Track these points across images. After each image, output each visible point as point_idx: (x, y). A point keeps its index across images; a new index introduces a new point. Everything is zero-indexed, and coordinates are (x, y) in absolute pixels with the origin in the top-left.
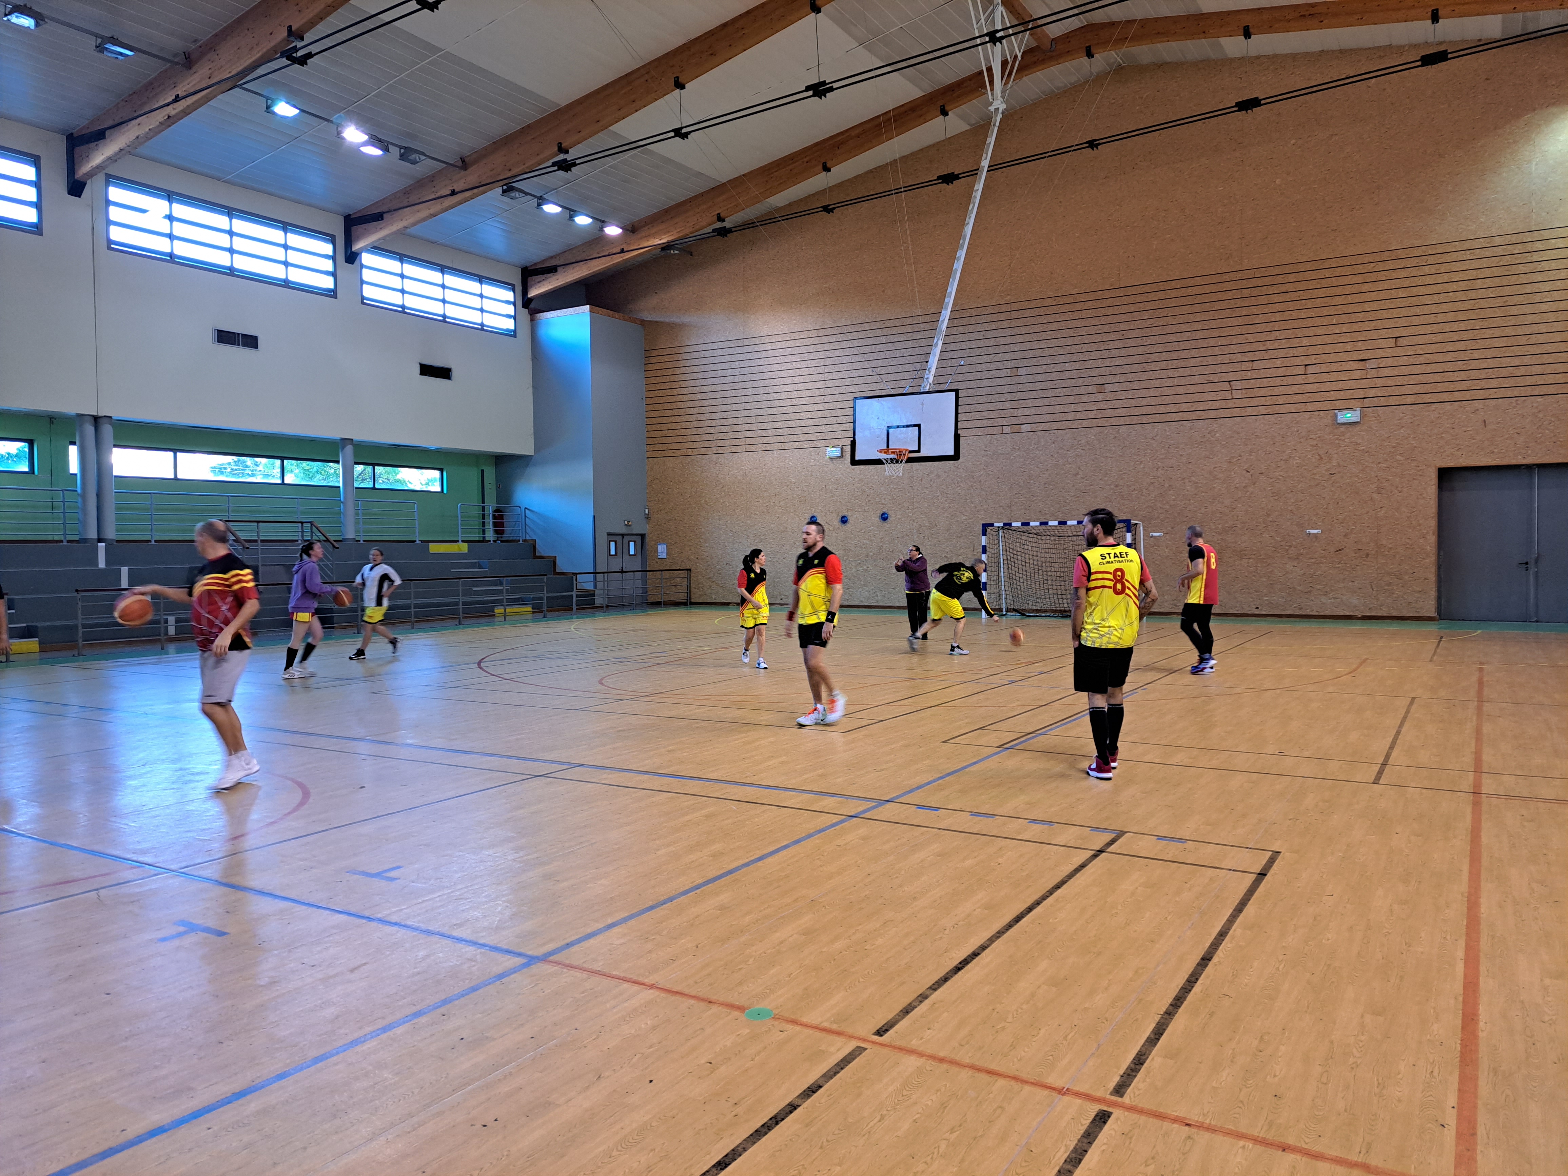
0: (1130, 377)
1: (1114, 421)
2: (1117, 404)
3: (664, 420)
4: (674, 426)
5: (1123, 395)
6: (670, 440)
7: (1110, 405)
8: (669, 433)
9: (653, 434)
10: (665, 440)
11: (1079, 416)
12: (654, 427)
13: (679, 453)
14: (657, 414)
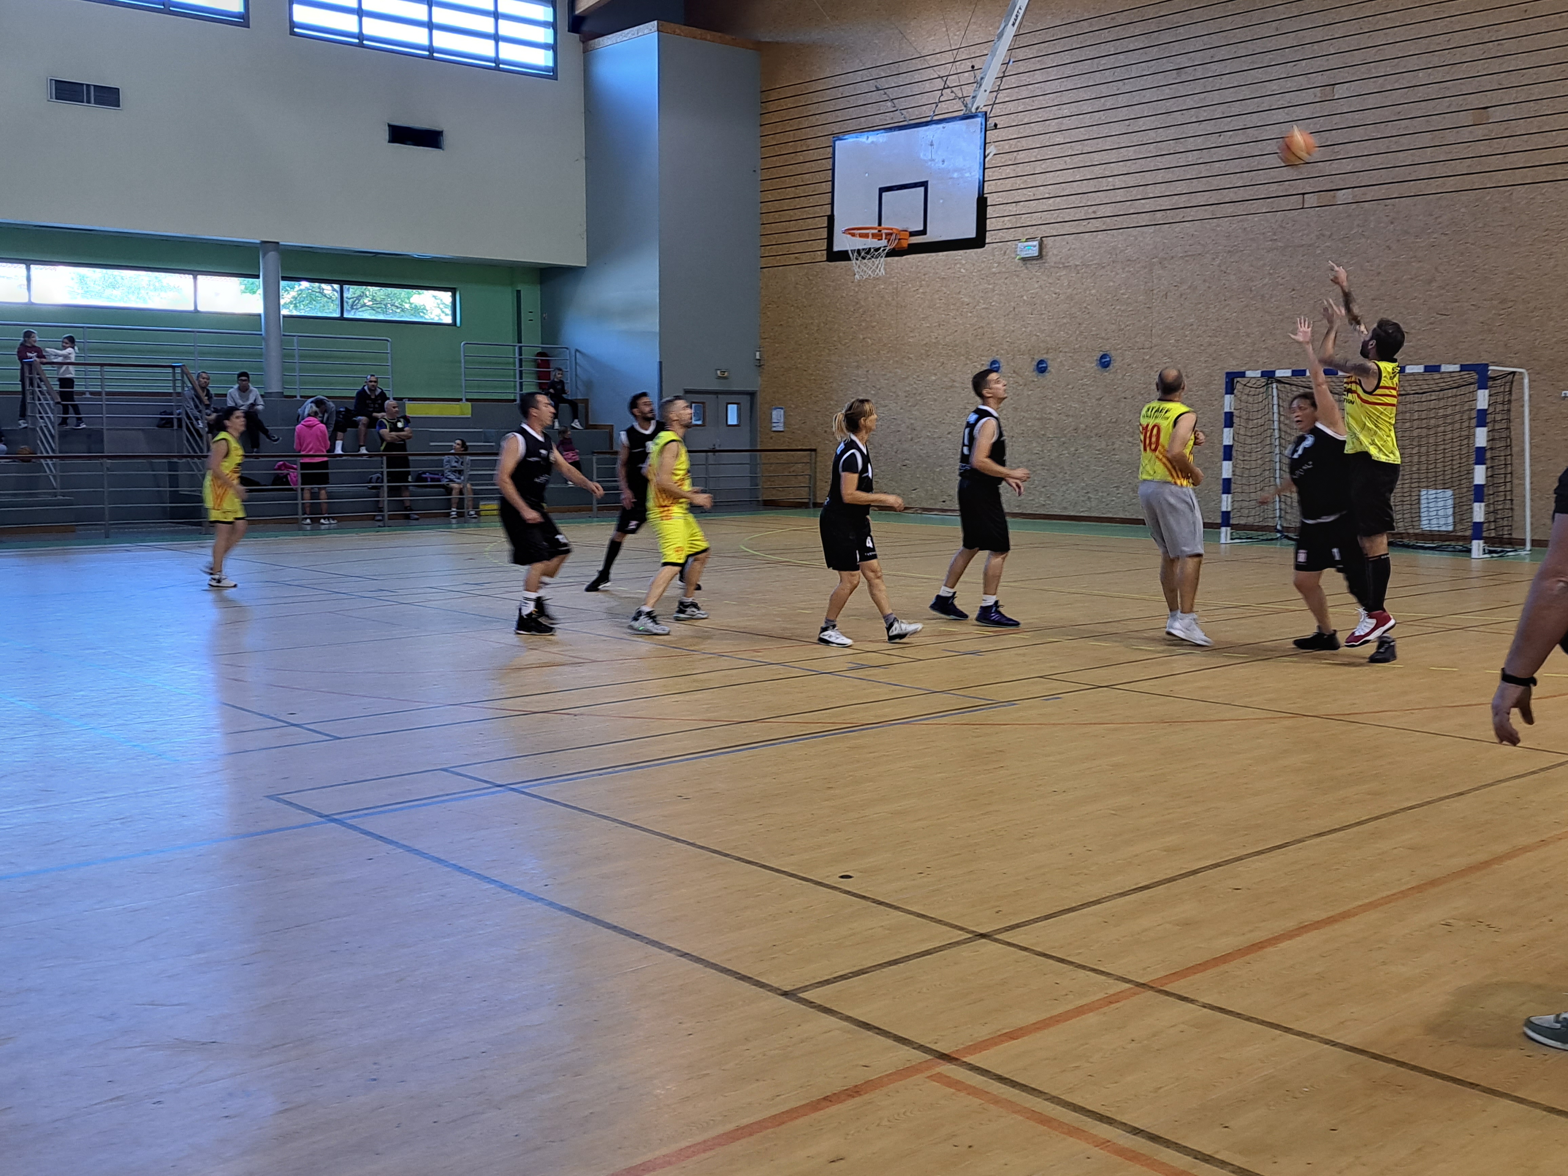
0: (1537, 92)
1: (1503, 178)
2: (1510, 145)
3: (785, 205)
4: (798, 214)
5: (1520, 127)
6: (793, 237)
7: (1498, 146)
8: (792, 226)
9: (769, 229)
10: (784, 238)
11: (1440, 170)
12: (771, 218)
13: (805, 258)
14: (776, 195)
